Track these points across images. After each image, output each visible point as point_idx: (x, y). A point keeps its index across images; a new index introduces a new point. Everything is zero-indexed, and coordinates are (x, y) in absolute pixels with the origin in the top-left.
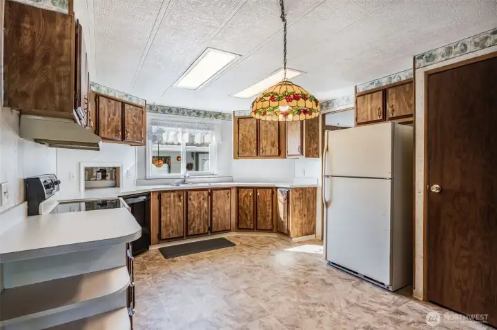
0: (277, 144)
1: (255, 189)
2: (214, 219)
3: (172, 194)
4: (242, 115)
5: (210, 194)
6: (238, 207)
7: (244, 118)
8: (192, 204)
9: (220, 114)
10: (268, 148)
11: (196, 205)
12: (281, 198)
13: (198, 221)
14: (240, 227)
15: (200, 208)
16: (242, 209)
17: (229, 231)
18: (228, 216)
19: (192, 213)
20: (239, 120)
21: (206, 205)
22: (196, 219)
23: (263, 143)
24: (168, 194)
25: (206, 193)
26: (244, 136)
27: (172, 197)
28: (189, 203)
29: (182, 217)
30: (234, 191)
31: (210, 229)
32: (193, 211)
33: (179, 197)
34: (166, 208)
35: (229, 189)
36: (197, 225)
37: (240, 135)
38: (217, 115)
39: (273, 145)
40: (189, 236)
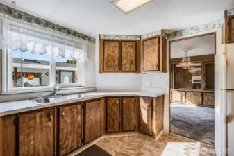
0: (134, 62)
1: (122, 98)
2: (87, 130)
3: (38, 115)
4: (107, 38)
5: (84, 107)
7: (109, 41)
8: (65, 121)
9: (87, 37)
10: (128, 66)
11: (69, 120)
12: (144, 105)
13: (70, 138)
14: (108, 131)
15: (73, 123)
17: (100, 136)
18: (98, 125)
19: (65, 131)
21: (79, 118)
22: (69, 136)
23: (124, 61)
24: (32, 116)
25: (79, 106)
26: (109, 55)
27: (38, 119)
28: (62, 120)
29: (51, 140)
30: (103, 101)
31: (83, 140)
33: (48, 116)
34: (29, 135)
37: (106, 54)
38: (85, 37)
39: (132, 63)
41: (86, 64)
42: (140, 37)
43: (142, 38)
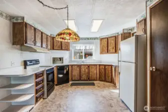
0: (114, 48)
1: (105, 66)
2: (90, 75)
3: (76, 66)
4: (103, 37)
6: (100, 72)
8: (82, 70)
10: (111, 50)
12: (113, 69)
14: (100, 79)
15: (85, 71)
17: (96, 80)
18: (95, 75)
20: (102, 39)
21: (87, 70)
22: (83, 75)
23: (110, 48)
25: (87, 66)
26: (103, 45)
29: (79, 74)
30: (98, 66)
31: (89, 79)
32: (83, 72)
33: (78, 67)
34: (74, 70)
35: (96, 65)
36: (84, 77)
39: (113, 48)
40: (81, 80)
41: (96, 50)
42: (118, 33)
43: (119, 34)
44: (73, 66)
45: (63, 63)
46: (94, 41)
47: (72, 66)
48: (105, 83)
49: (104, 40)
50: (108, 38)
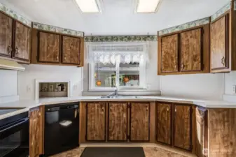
0: (199, 58)
1: (173, 105)
2: (132, 129)
3: (96, 105)
4: (166, 33)
5: (129, 107)
6: (157, 121)
8: (113, 114)
9: (149, 36)
11: (116, 114)
12: (199, 117)
13: (117, 129)
14: (159, 140)
15: (119, 118)
16: (160, 123)
17: (148, 141)
18: (146, 128)
19: (113, 122)
20: (162, 38)
21: (125, 116)
22: (116, 127)
24: (93, 104)
25: (125, 105)
26: (167, 53)
28: (110, 113)
29: (104, 125)
30: (153, 106)
31: (129, 137)
33: (101, 106)
34: (91, 116)
35: (149, 102)
36: (117, 132)
37: (163, 52)
38: (146, 38)
39: (195, 60)
44: (89, 105)
45: (66, 96)
46: (143, 43)
47: (87, 103)
48: (173, 151)
49: (170, 39)
50: (179, 34)
